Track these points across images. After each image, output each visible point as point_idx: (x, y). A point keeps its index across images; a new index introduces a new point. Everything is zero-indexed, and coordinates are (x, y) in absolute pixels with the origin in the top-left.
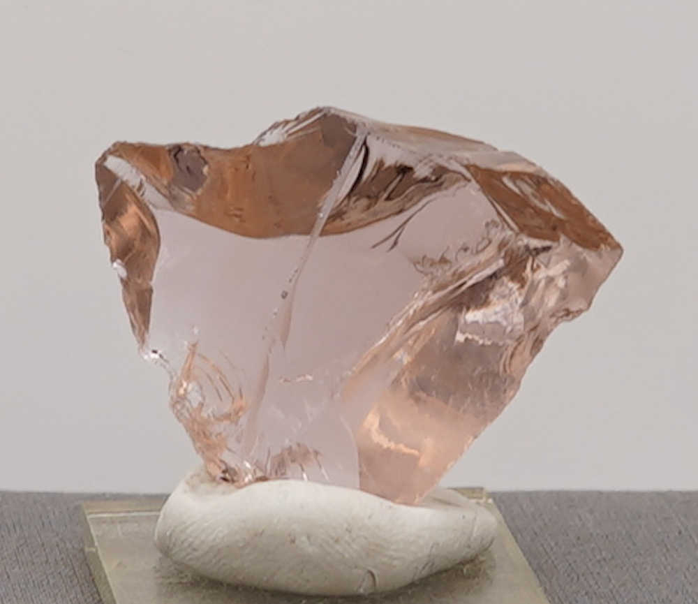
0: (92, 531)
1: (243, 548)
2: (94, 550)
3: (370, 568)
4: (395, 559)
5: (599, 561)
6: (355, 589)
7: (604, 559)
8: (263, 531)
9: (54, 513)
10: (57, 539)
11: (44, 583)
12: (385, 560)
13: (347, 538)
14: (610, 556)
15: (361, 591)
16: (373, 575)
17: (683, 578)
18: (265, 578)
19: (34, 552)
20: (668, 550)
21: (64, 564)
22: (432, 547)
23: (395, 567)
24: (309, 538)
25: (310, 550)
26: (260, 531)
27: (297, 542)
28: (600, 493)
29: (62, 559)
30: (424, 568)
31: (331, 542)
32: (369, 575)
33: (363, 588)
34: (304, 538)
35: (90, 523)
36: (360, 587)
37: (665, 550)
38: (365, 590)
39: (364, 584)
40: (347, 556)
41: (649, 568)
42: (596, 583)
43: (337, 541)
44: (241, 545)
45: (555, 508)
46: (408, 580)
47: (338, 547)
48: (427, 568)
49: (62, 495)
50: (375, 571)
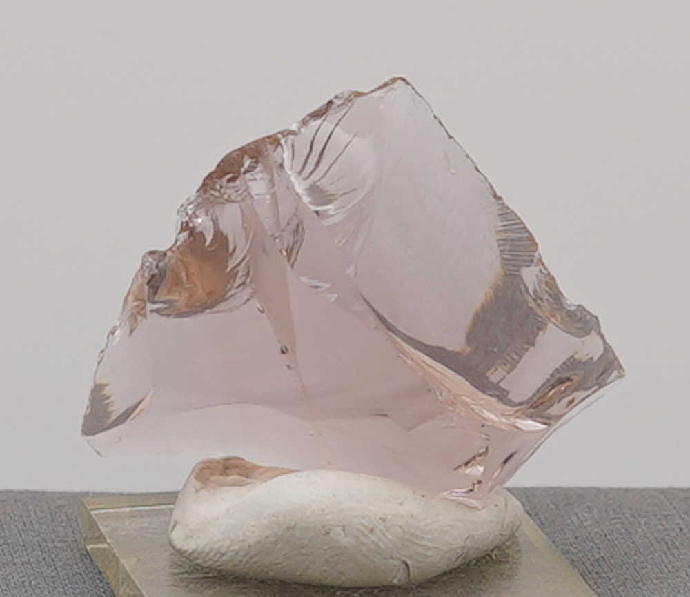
0: (101, 528)
1: (276, 542)
2: (105, 546)
3: (404, 558)
4: (429, 549)
5: (597, 561)
6: (389, 580)
7: (603, 558)
8: (295, 525)
9: (35, 512)
10: (39, 538)
11: (26, 584)
12: (419, 550)
13: (381, 527)
14: (608, 555)
15: (395, 581)
16: (407, 565)
17: (685, 576)
18: (298, 573)
19: (15, 553)
20: (669, 548)
21: (46, 564)
22: (467, 538)
23: (428, 557)
24: (344, 528)
25: (346, 541)
26: (292, 524)
27: (331, 533)
28: (598, 490)
29: (44, 559)
30: (457, 558)
31: (366, 532)
32: (404, 565)
33: (398, 578)
34: (339, 530)
35: (96, 519)
36: (395, 577)
37: (665, 548)
38: (399, 581)
39: (399, 576)
40: (382, 545)
41: (649, 567)
42: (596, 583)
43: (371, 531)
44: (273, 540)
45: (552, 506)
46: (441, 571)
47: (374, 538)
48: (460, 559)
49: (43, 493)
50: (409, 562)
